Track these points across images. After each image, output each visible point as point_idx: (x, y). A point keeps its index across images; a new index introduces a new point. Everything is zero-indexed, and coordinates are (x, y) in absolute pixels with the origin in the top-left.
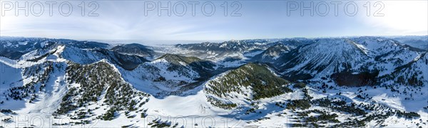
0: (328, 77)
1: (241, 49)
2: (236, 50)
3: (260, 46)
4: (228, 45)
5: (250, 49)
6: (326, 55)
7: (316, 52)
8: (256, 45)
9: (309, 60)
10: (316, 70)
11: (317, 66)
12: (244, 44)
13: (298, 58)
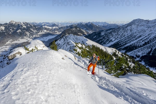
0: (138, 57)
1: (28, 33)
2: (22, 35)
3: (51, 30)
4: (6, 28)
5: (40, 33)
6: (140, 36)
7: (126, 34)
8: (46, 29)
9: (116, 41)
10: (123, 49)
11: (126, 46)
12: (31, 27)
13: (101, 40)
